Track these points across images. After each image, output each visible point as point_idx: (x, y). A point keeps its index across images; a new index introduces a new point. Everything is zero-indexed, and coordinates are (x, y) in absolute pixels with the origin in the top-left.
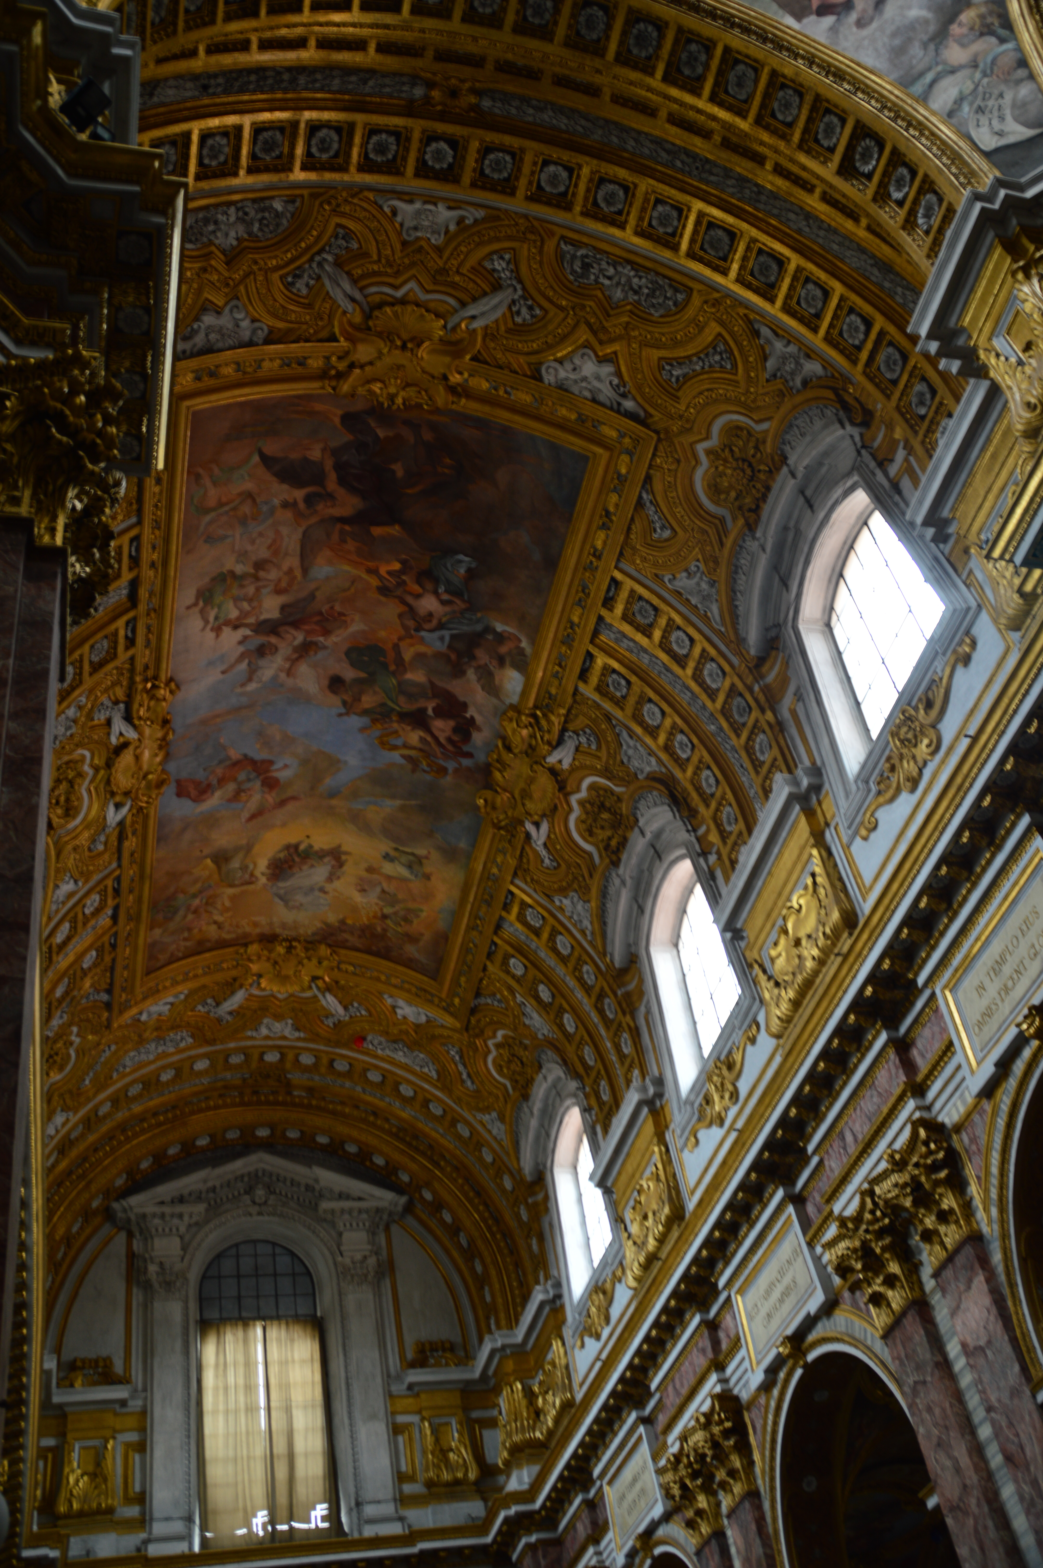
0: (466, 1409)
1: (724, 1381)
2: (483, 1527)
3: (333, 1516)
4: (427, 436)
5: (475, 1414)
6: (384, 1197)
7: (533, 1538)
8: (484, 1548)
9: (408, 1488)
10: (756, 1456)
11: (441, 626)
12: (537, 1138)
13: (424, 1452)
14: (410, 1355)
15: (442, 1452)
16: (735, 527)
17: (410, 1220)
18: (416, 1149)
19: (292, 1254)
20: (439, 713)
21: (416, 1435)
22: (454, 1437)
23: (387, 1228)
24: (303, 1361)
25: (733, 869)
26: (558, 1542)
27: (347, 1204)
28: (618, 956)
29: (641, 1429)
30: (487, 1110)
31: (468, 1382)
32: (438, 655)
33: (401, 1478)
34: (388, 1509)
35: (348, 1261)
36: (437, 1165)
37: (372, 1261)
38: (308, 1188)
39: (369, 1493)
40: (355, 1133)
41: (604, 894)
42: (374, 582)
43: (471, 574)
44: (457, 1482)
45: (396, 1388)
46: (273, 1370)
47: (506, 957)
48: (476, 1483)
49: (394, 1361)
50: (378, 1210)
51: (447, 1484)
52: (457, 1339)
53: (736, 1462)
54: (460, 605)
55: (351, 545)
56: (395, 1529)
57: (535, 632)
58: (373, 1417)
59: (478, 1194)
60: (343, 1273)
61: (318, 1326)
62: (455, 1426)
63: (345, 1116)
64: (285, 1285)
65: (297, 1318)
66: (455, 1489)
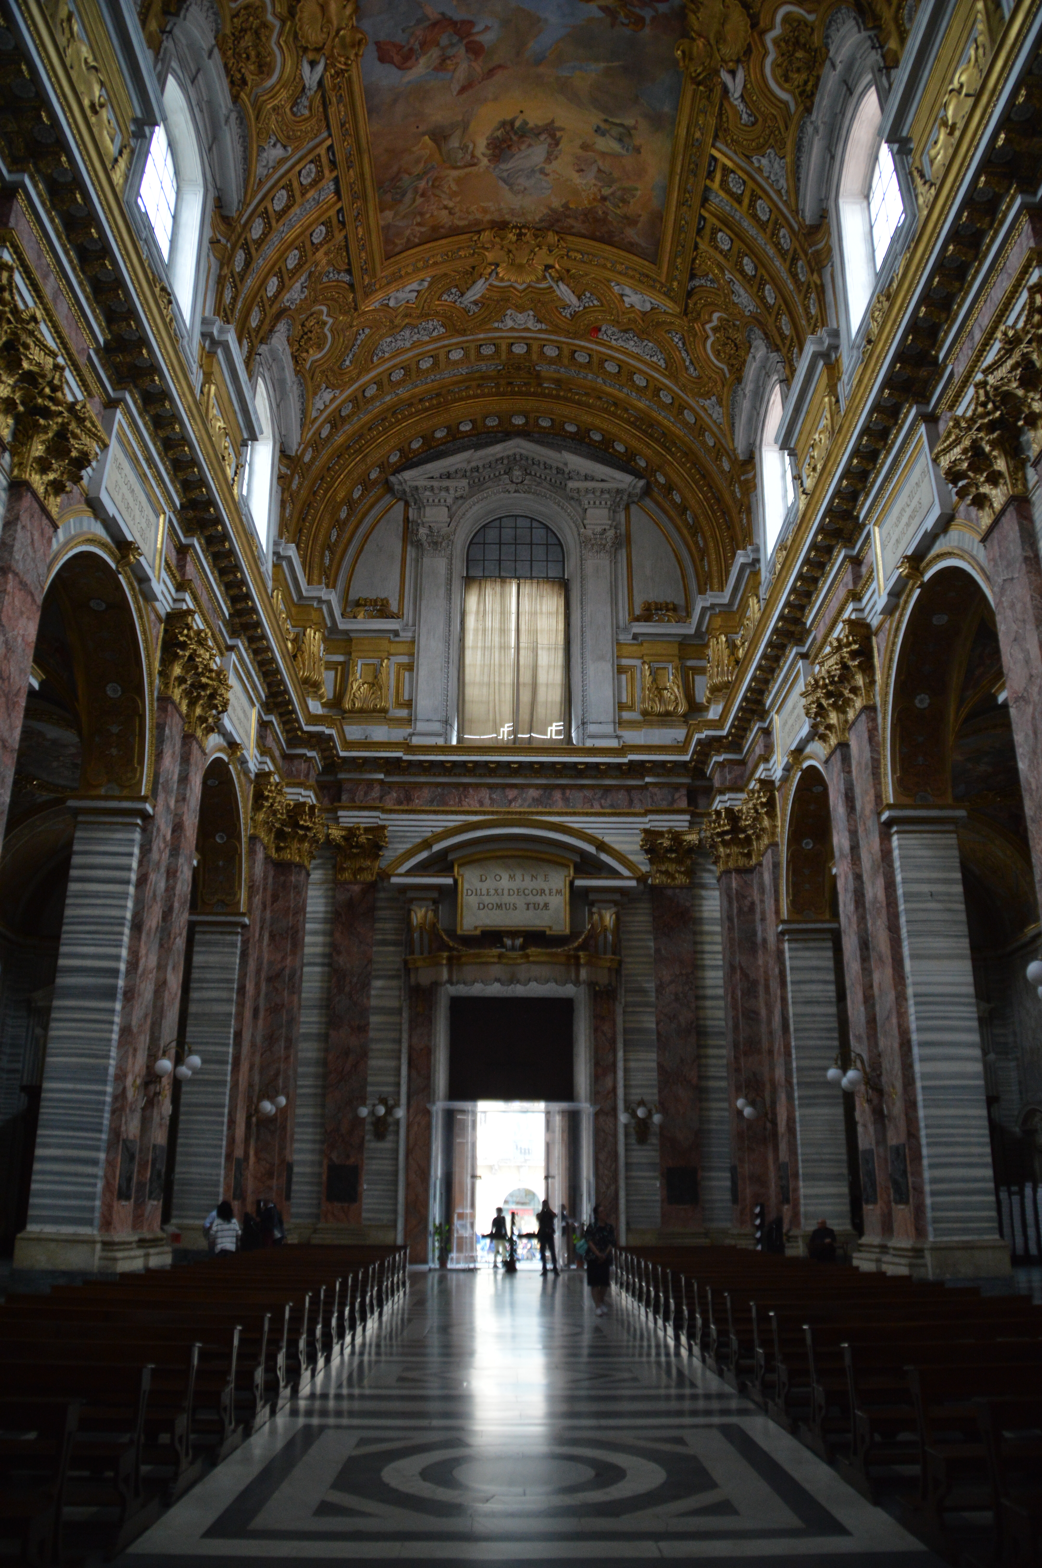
0: (682, 658)
1: (860, 607)
2: (682, 747)
3: (566, 731)
5: (690, 663)
6: (624, 480)
7: (721, 759)
8: (684, 764)
9: (626, 715)
10: (878, 677)
12: (750, 420)
13: (643, 689)
14: (638, 612)
15: (658, 690)
17: (648, 502)
18: (651, 436)
19: (547, 528)
21: (638, 675)
22: (670, 679)
23: (627, 508)
24: (549, 614)
26: (742, 763)
27: (590, 485)
28: (808, 212)
29: (800, 663)
30: (708, 395)
31: (685, 636)
33: (621, 707)
34: (609, 729)
35: (589, 532)
36: (668, 450)
37: (611, 533)
38: (559, 471)
39: (592, 716)
40: (597, 422)
41: (798, 148)
44: (668, 714)
45: (622, 638)
46: (524, 617)
47: (714, 231)
48: (684, 715)
49: (623, 616)
50: (618, 491)
51: (659, 715)
52: (680, 601)
53: (861, 679)
56: (611, 743)
58: (601, 658)
59: (703, 477)
60: (585, 542)
61: (564, 586)
62: (671, 670)
63: (589, 406)
64: (539, 552)
65: (547, 579)
66: (665, 718)
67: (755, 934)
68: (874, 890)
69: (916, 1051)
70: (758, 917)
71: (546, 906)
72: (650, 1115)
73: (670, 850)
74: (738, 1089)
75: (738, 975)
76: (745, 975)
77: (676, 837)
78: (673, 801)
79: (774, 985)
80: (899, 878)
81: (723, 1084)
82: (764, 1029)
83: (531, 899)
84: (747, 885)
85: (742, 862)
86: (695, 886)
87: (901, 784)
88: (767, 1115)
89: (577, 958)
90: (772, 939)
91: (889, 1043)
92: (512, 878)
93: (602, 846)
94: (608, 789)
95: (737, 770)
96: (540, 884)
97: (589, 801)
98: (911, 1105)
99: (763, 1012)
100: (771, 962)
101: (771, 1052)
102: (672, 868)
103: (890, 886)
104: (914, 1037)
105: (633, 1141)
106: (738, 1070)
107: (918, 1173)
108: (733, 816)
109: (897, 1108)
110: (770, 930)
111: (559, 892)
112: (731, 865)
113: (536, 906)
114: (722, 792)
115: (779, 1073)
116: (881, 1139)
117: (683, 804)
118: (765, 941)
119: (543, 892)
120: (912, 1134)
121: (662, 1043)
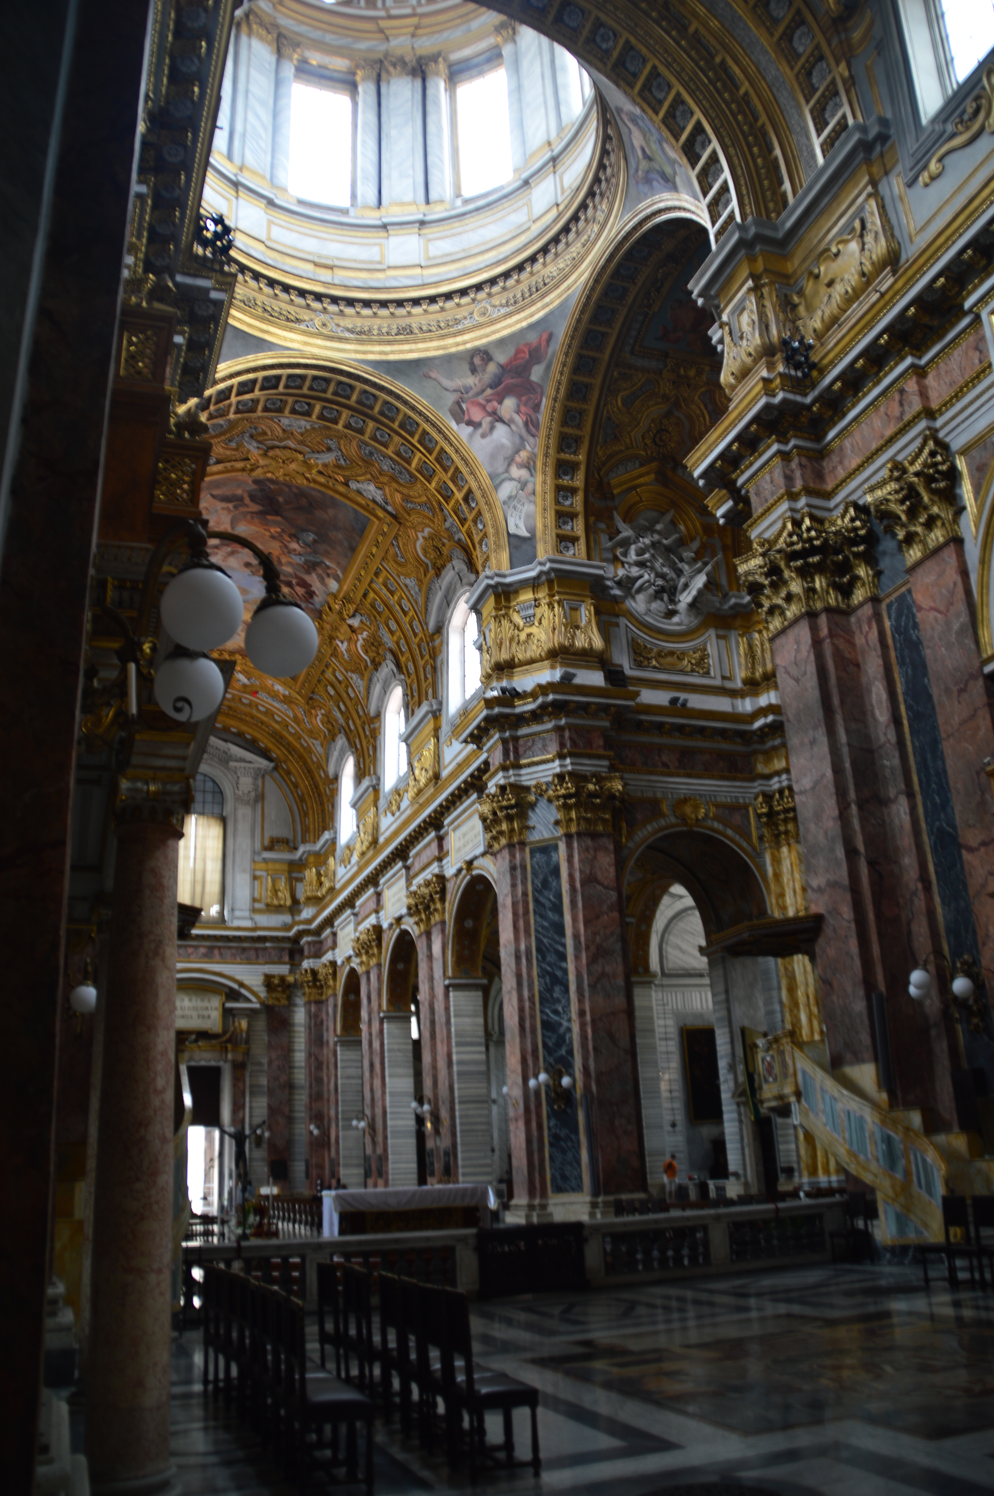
0: (290, 872)
1: (378, 918)
2: (290, 928)
3: (221, 912)
4: (295, 490)
5: (295, 875)
6: (263, 763)
7: (309, 939)
8: (289, 938)
9: (257, 905)
11: (300, 555)
12: (337, 760)
13: (267, 890)
14: (267, 843)
15: (275, 891)
16: (432, 572)
17: (275, 774)
18: (281, 744)
19: (214, 782)
20: (298, 584)
21: (264, 881)
22: (282, 884)
23: (263, 777)
24: (214, 837)
25: (413, 714)
26: (321, 943)
27: (243, 764)
28: (372, 712)
29: (352, 917)
30: (316, 739)
31: (292, 861)
32: (299, 565)
33: (254, 900)
34: (247, 914)
35: (240, 793)
36: (290, 753)
37: (253, 794)
38: (225, 752)
39: (238, 905)
40: (250, 731)
41: (370, 680)
42: (268, 534)
43: (315, 541)
44: (280, 906)
45: (257, 858)
46: (199, 840)
47: (326, 686)
48: (290, 907)
49: (258, 846)
50: (259, 769)
51: (276, 906)
52: (291, 837)
53: (376, 951)
54: (309, 550)
55: (256, 520)
56: (248, 924)
57: (345, 570)
58: (244, 871)
59: (309, 772)
60: (238, 799)
61: (223, 820)
62: (283, 879)
63: (246, 721)
64: (209, 797)
65: (212, 815)
66: (278, 909)
67: (322, 1036)
68: (376, 1045)
69: (388, 1116)
70: (325, 1027)
71: (209, 1017)
72: (263, 1132)
73: (279, 986)
74: (311, 1119)
75: (313, 1058)
76: (317, 1059)
77: (282, 978)
78: (281, 957)
79: (332, 1067)
80: (386, 1042)
81: (302, 1115)
82: (325, 1088)
83: (201, 1013)
84: (319, 1010)
85: (317, 997)
86: (291, 1005)
87: (390, 1002)
88: (325, 1133)
89: (226, 1048)
90: (331, 1043)
91: (379, 1111)
92: (190, 1000)
93: (241, 985)
94: (244, 949)
95: (317, 946)
96: (206, 1004)
97: (234, 956)
98: (385, 1138)
99: (325, 1079)
100: (331, 1055)
101: (328, 1100)
102: (279, 995)
103: (382, 1045)
104: (388, 1110)
105: (253, 1146)
106: (311, 1109)
107: (387, 1166)
108: (314, 973)
109: (380, 1138)
110: (331, 1038)
111: (216, 1009)
112: (312, 998)
113: (203, 1017)
114: (308, 958)
115: (332, 1113)
116: (374, 1151)
117: (286, 958)
118: (328, 1042)
119: (207, 1009)
120: (385, 1150)
121: (271, 1092)
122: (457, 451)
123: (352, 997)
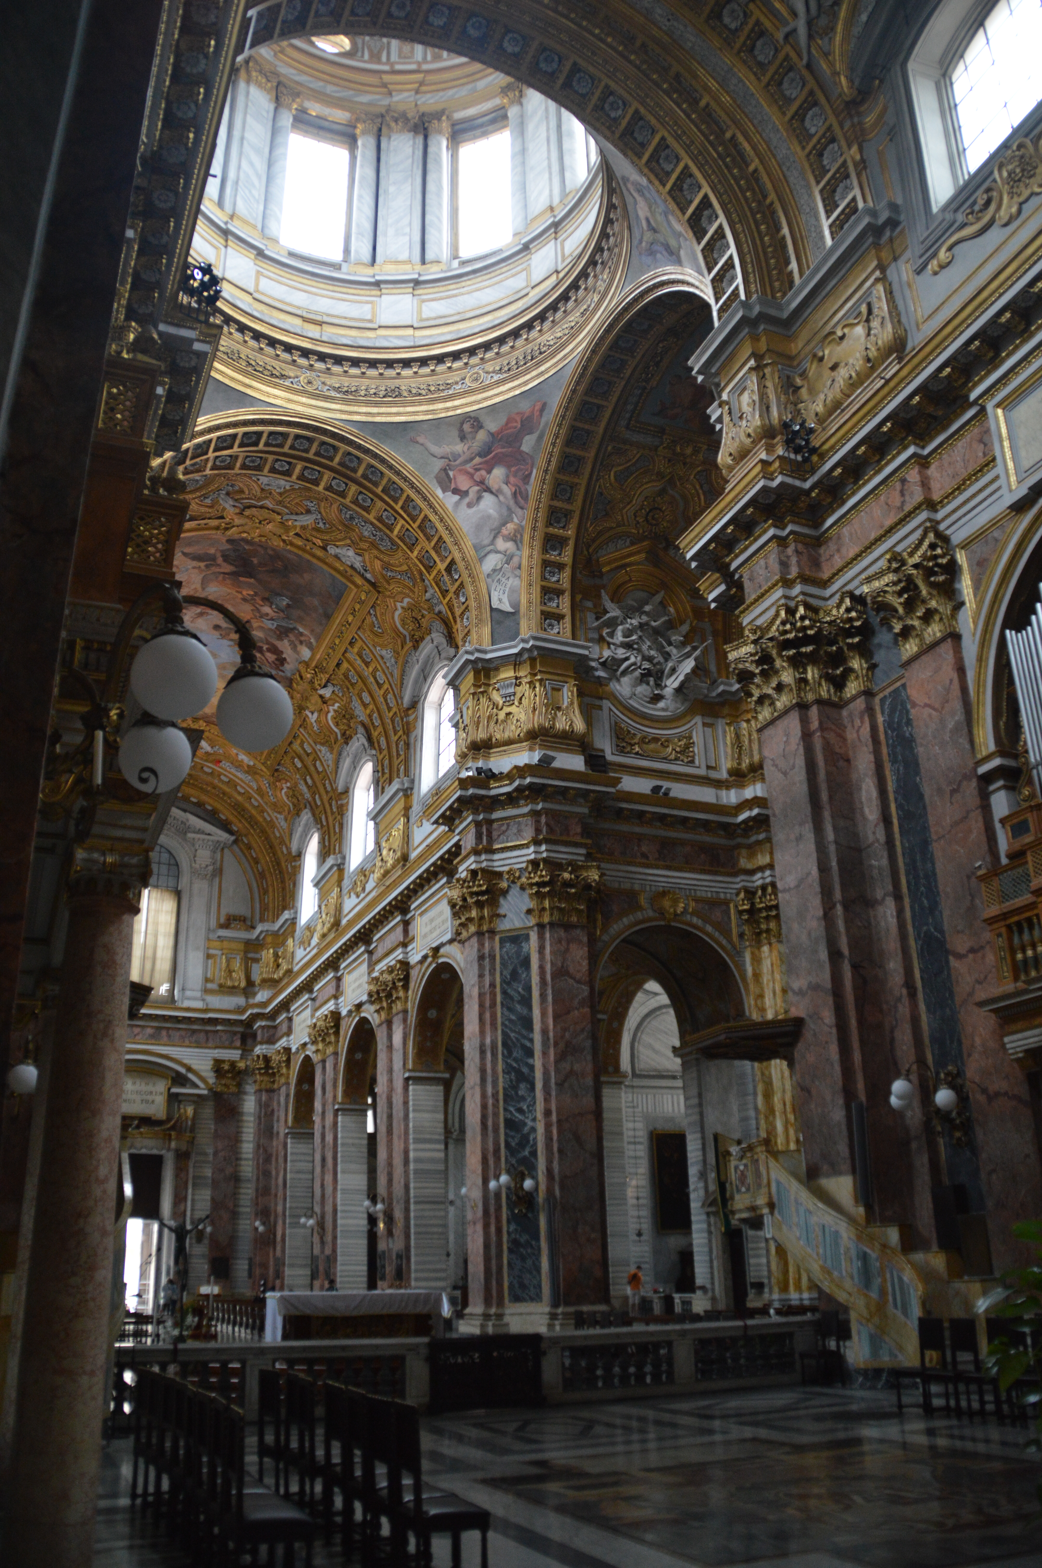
0: (246, 952)
1: (337, 1004)
2: (243, 1011)
3: (171, 991)
4: (271, 552)
5: (250, 955)
6: (222, 836)
7: (263, 1023)
8: (241, 1021)
9: (210, 986)
10: (341, 1039)
11: (272, 619)
12: (301, 836)
13: (220, 970)
14: (222, 920)
15: (230, 972)
16: (409, 644)
17: (235, 847)
18: (243, 816)
19: (170, 853)
20: (269, 650)
21: (218, 960)
22: (237, 964)
23: (223, 849)
24: (167, 912)
25: (383, 792)
27: (202, 836)
28: (340, 789)
29: (309, 1002)
30: (280, 813)
31: (249, 940)
32: (270, 630)
33: (207, 980)
34: (198, 994)
35: (197, 866)
36: (252, 826)
37: (211, 868)
38: (185, 824)
39: (190, 984)
40: (211, 801)
41: (340, 754)
42: (240, 596)
43: (288, 606)
44: (234, 987)
45: (211, 936)
46: (152, 914)
47: (293, 758)
48: (244, 989)
49: (213, 923)
50: (218, 841)
51: (229, 987)
52: (248, 915)
53: (333, 1038)
54: (282, 615)
55: (228, 582)
56: (199, 1005)
57: (319, 638)
58: (197, 949)
59: (271, 847)
60: (194, 872)
61: (178, 894)
62: (238, 960)
63: (208, 792)
64: (164, 869)
65: (167, 889)
66: (232, 990)
67: (273, 1127)
68: (329, 1138)
69: (339, 1214)
70: (275, 1118)
71: (153, 1102)
72: (205, 1228)
73: (228, 1071)
74: (256, 1214)
75: (261, 1151)
76: (265, 1151)
77: (233, 1064)
78: (232, 1042)
79: (281, 1160)
80: (339, 1136)
81: (248, 1210)
82: (273, 1182)
83: (144, 1097)
84: (270, 1099)
85: (269, 1086)
86: (240, 1093)
87: (346, 1093)
88: (271, 1231)
89: (170, 1135)
90: (282, 1135)
91: (329, 1208)
92: (134, 1083)
93: (189, 1069)
94: (194, 1031)
95: (271, 1031)
96: (150, 1088)
97: (182, 1038)
98: (335, 1238)
99: (274, 1173)
100: (281, 1148)
101: (276, 1195)
102: (228, 1082)
103: (335, 1138)
104: (339, 1208)
105: (194, 1241)
106: (257, 1204)
107: (335, 1268)
108: (267, 1059)
109: (329, 1238)
110: (282, 1130)
111: (161, 1094)
112: (263, 1086)
113: (147, 1102)
114: (261, 1043)
115: (280, 1209)
116: (322, 1252)
117: (238, 1043)
118: (278, 1133)
119: (151, 1093)
120: (334, 1251)
121: (215, 1184)
122: (441, 520)
123: (306, 1087)
